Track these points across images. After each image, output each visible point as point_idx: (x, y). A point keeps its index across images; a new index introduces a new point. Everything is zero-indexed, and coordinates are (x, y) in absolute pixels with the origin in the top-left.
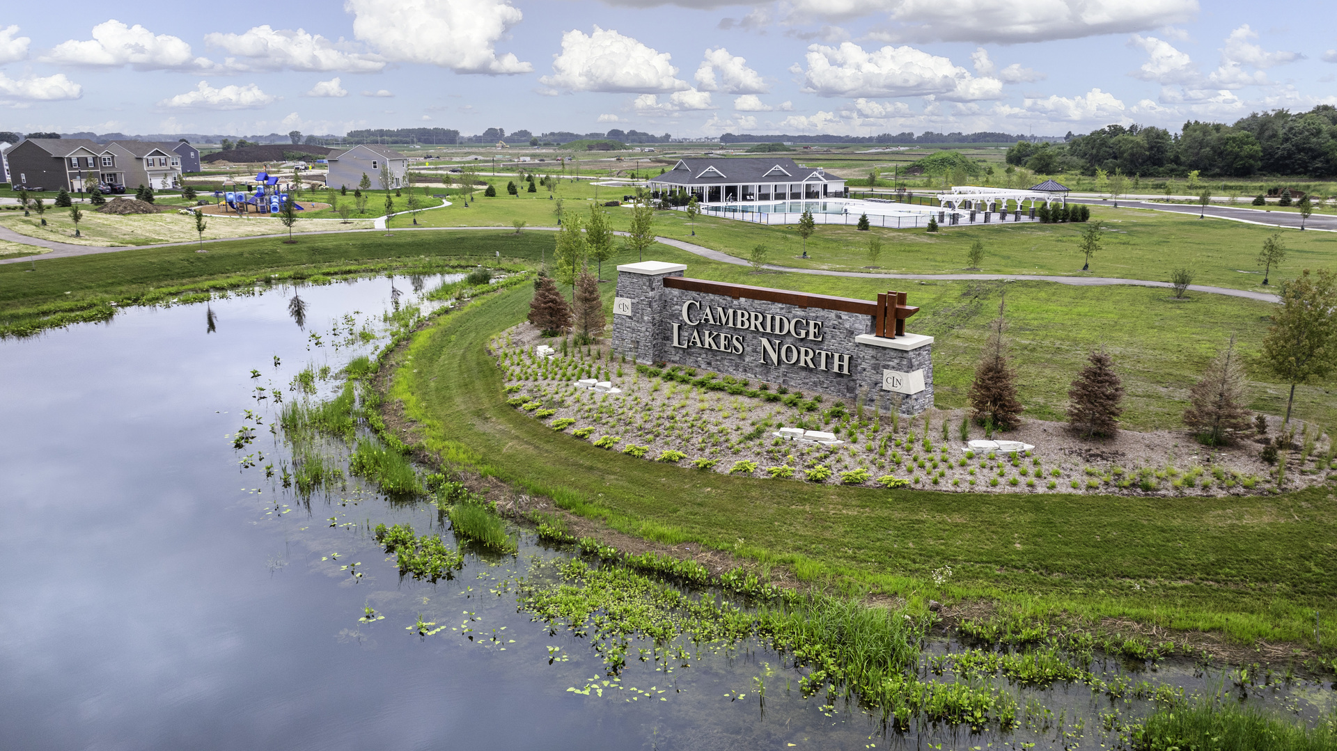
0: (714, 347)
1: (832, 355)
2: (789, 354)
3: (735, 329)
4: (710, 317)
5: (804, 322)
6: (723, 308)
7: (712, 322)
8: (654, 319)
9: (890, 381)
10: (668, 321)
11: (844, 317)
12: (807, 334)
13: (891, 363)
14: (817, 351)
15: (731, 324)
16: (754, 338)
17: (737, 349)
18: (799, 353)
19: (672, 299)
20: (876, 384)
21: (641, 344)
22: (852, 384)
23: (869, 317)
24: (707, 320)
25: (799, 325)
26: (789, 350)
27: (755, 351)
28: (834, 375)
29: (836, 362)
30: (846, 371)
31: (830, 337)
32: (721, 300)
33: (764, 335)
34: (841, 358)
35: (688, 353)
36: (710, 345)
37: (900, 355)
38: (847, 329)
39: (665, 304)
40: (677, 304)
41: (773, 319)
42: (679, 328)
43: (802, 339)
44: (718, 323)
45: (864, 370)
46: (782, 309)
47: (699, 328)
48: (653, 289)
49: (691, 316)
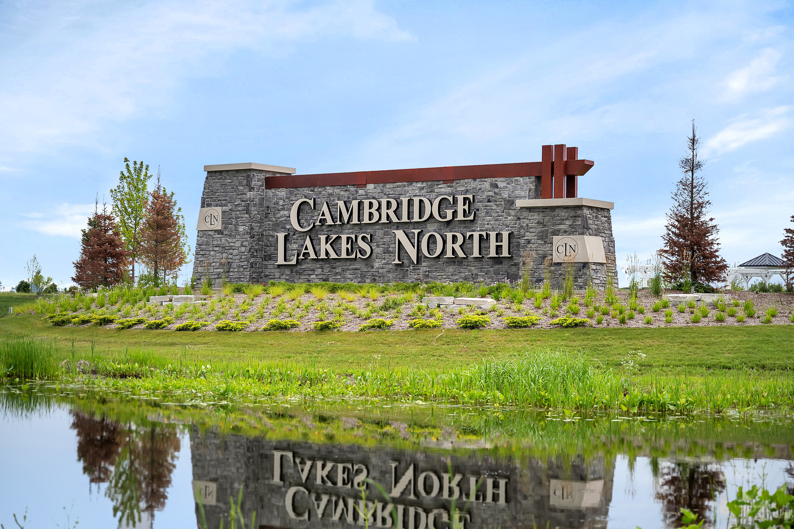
0: (333, 255)
1: (488, 235)
2: (431, 246)
3: (360, 226)
4: (328, 216)
5: (451, 199)
6: (345, 202)
7: (330, 222)
8: (252, 229)
9: (562, 249)
10: (271, 233)
11: (501, 185)
12: (455, 214)
13: (562, 227)
14: (468, 234)
15: (355, 220)
16: (386, 234)
17: (362, 252)
18: (445, 242)
19: (277, 203)
20: (544, 257)
21: (234, 265)
22: (514, 269)
23: (533, 178)
24: (323, 221)
25: (443, 206)
26: (432, 239)
27: (387, 251)
28: (491, 262)
29: (493, 243)
30: (505, 253)
31: (483, 214)
32: (342, 193)
33: (399, 226)
34: (499, 237)
35: (297, 272)
36: (327, 253)
37: (572, 213)
38: (505, 200)
39: (267, 211)
40: (283, 209)
41: (410, 203)
42: (286, 238)
43: (449, 222)
44: (338, 223)
45: (529, 242)
46: (422, 189)
47: (312, 234)
48: (251, 189)
49: (302, 221)
